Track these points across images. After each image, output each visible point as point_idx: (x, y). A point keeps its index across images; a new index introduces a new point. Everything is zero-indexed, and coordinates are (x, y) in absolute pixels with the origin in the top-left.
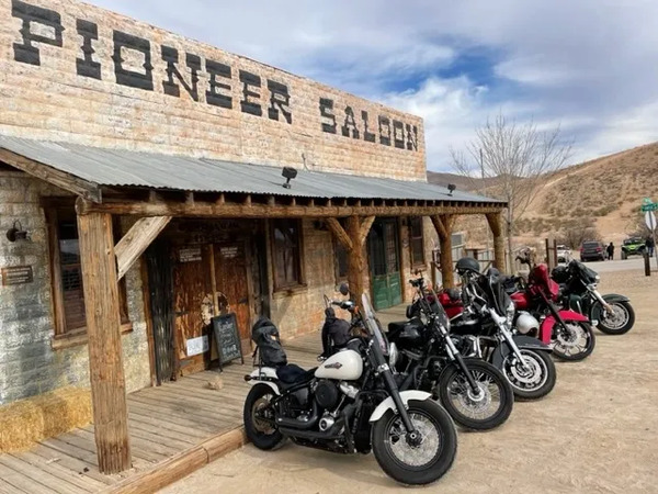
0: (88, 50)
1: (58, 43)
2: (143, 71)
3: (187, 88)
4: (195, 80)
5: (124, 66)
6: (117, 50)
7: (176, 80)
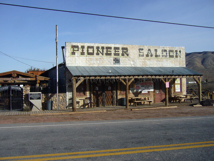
0: (83, 51)
1: (78, 50)
2: (92, 52)
3: (101, 53)
4: (103, 51)
5: (89, 52)
6: (88, 49)
7: (99, 52)
